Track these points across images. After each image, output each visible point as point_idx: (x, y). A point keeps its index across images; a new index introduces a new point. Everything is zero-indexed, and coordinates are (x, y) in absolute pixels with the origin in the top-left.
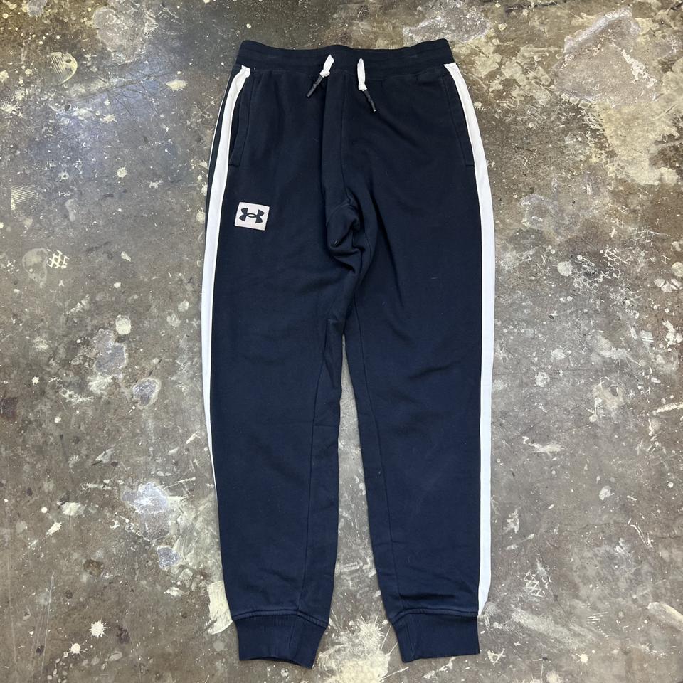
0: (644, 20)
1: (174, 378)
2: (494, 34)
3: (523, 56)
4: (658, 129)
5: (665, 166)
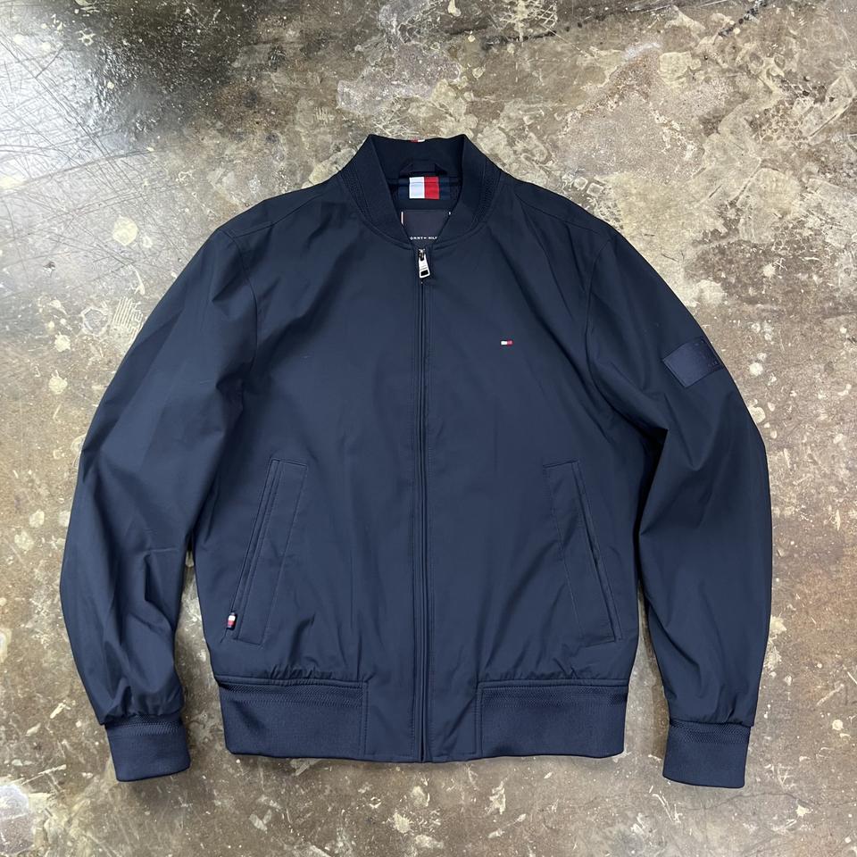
0: (680, 55)
1: (29, 625)
2: (466, 84)
3: (509, 118)
4: (697, 223)
5: (706, 279)
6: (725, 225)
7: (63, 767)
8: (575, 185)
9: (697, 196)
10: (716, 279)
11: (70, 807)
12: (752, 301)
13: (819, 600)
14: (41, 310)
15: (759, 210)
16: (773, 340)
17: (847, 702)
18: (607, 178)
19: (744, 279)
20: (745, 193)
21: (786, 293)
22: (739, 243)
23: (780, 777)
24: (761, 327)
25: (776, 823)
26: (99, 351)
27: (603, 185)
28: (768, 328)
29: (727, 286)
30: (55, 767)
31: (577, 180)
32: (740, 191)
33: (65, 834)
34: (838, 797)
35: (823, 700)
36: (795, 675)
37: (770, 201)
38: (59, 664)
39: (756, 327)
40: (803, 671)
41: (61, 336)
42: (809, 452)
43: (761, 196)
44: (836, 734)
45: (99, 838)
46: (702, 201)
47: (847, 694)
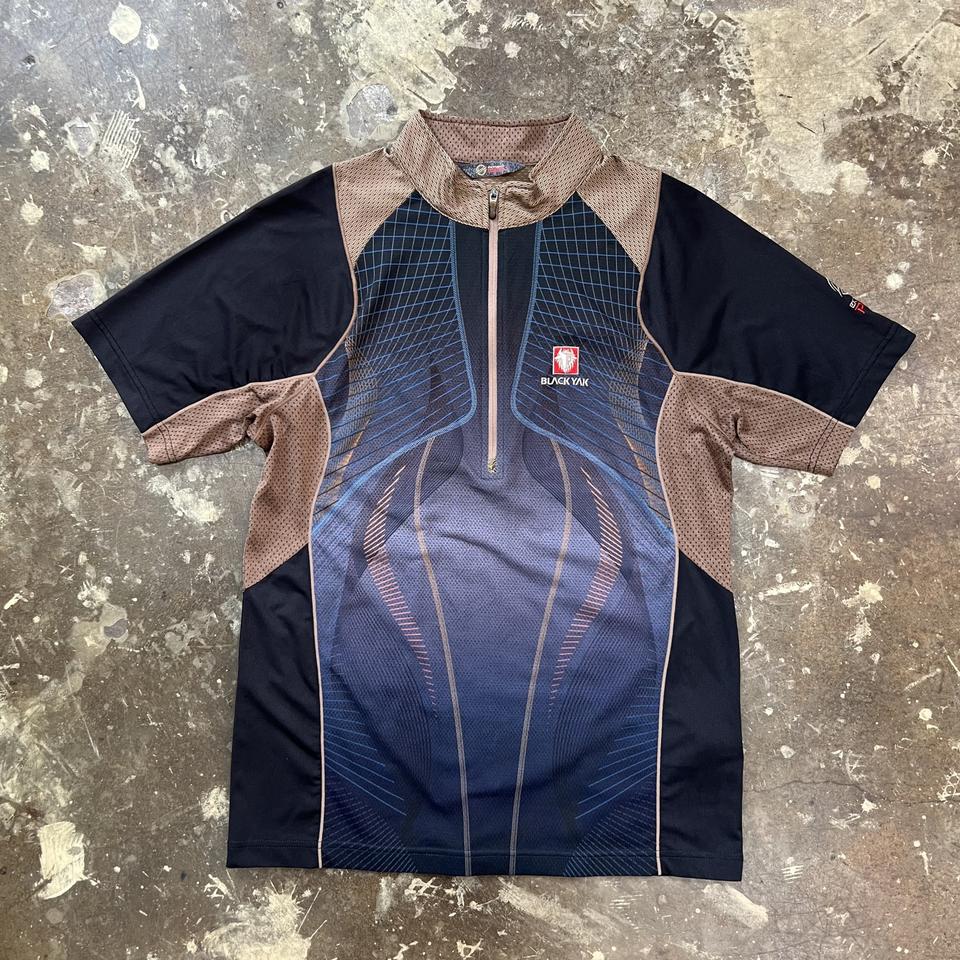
6: (884, 92)
7: (16, 666)
8: (700, 20)
9: (854, 51)
10: (862, 162)
11: (22, 711)
12: (902, 195)
13: (927, 569)
14: (15, 116)
15: (929, 76)
16: (921, 246)
17: (941, 690)
18: (742, 15)
19: (898, 166)
20: (916, 53)
21: (947, 189)
22: (898, 118)
23: (848, 765)
24: (910, 229)
25: (836, 817)
26: (84, 176)
27: (736, 24)
28: (917, 231)
29: (874, 172)
30: (7, 664)
31: (703, 15)
32: (908, 49)
33: (15, 741)
34: (913, 795)
35: (913, 684)
36: (885, 653)
37: (946, 66)
38: (18, 548)
39: (902, 228)
40: (895, 649)
41: (38, 151)
42: (944, 390)
43: (935, 58)
44: (922, 725)
45: (53, 749)
46: (859, 58)
47: (943, 680)
